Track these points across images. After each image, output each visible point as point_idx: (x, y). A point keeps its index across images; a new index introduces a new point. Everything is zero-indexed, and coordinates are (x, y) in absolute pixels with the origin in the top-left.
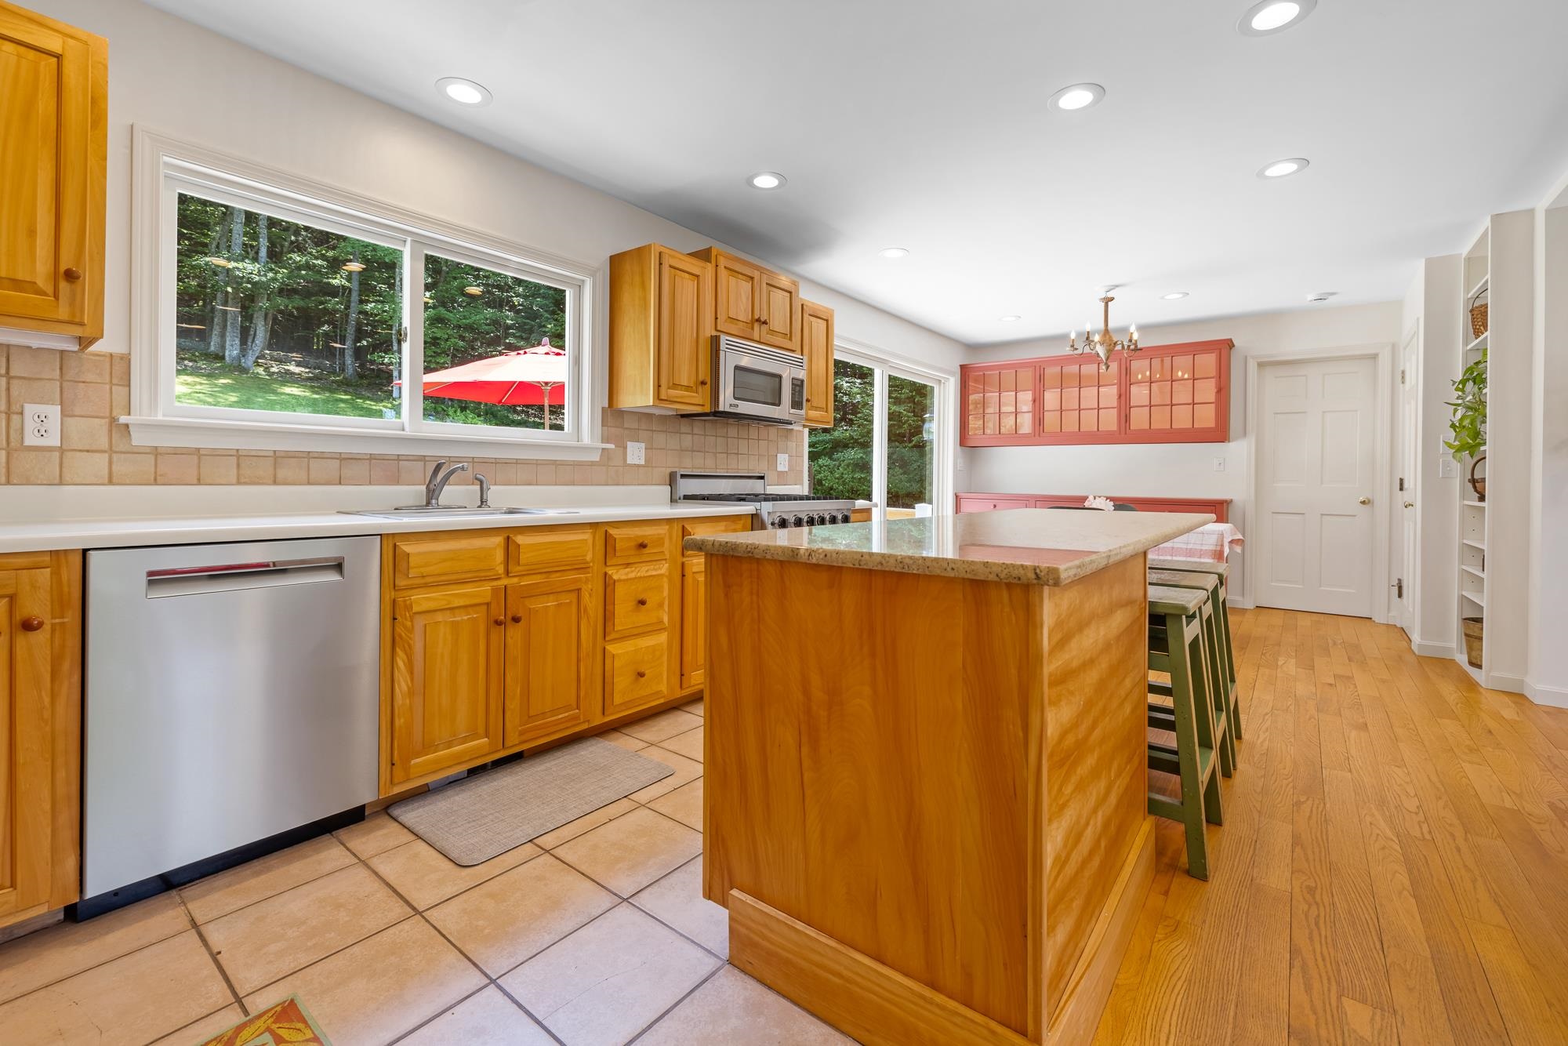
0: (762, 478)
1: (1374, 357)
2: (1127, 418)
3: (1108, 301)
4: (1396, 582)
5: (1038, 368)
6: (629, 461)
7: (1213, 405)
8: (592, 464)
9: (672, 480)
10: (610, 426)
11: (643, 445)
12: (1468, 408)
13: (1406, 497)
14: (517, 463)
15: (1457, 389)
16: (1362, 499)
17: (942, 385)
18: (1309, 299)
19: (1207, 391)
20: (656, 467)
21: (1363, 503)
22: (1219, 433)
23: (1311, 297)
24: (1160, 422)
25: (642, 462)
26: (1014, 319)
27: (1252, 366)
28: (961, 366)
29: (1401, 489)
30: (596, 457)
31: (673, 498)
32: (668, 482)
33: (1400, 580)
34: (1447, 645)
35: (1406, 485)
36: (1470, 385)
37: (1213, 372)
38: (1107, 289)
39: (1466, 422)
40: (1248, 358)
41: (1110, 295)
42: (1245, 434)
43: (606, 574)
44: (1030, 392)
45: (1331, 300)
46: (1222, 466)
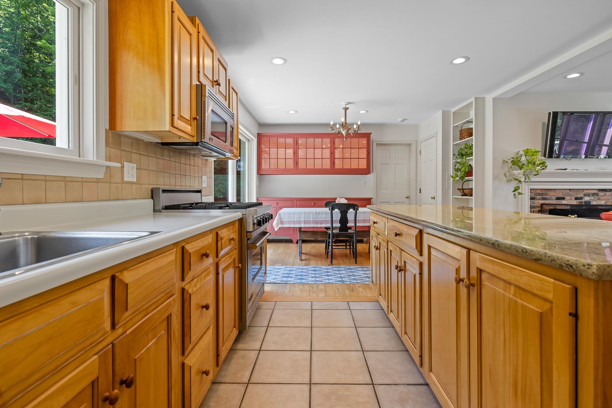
0: (199, 191)
1: (409, 145)
3: (346, 109)
5: (295, 138)
6: (126, 179)
8: (98, 181)
9: (153, 194)
10: (111, 147)
11: (135, 165)
14: (22, 179)
16: (406, 196)
17: (250, 142)
18: (399, 121)
19: (364, 153)
20: (142, 184)
22: (367, 171)
23: (400, 120)
25: (135, 180)
26: (294, 112)
27: (374, 145)
28: (258, 133)
29: (420, 192)
30: (101, 175)
31: (155, 208)
32: (150, 196)
37: (366, 146)
38: (346, 104)
40: (374, 142)
41: (347, 106)
43: (183, 290)
44: (292, 149)
45: (405, 122)
46: (365, 184)
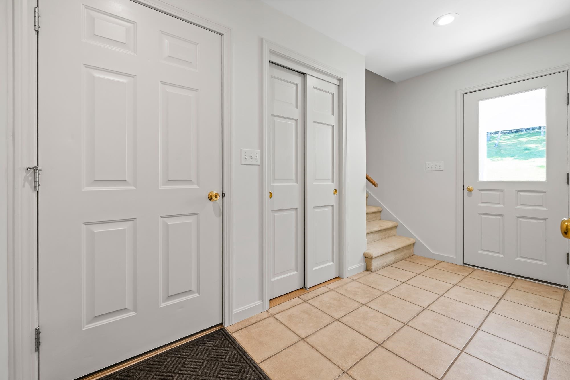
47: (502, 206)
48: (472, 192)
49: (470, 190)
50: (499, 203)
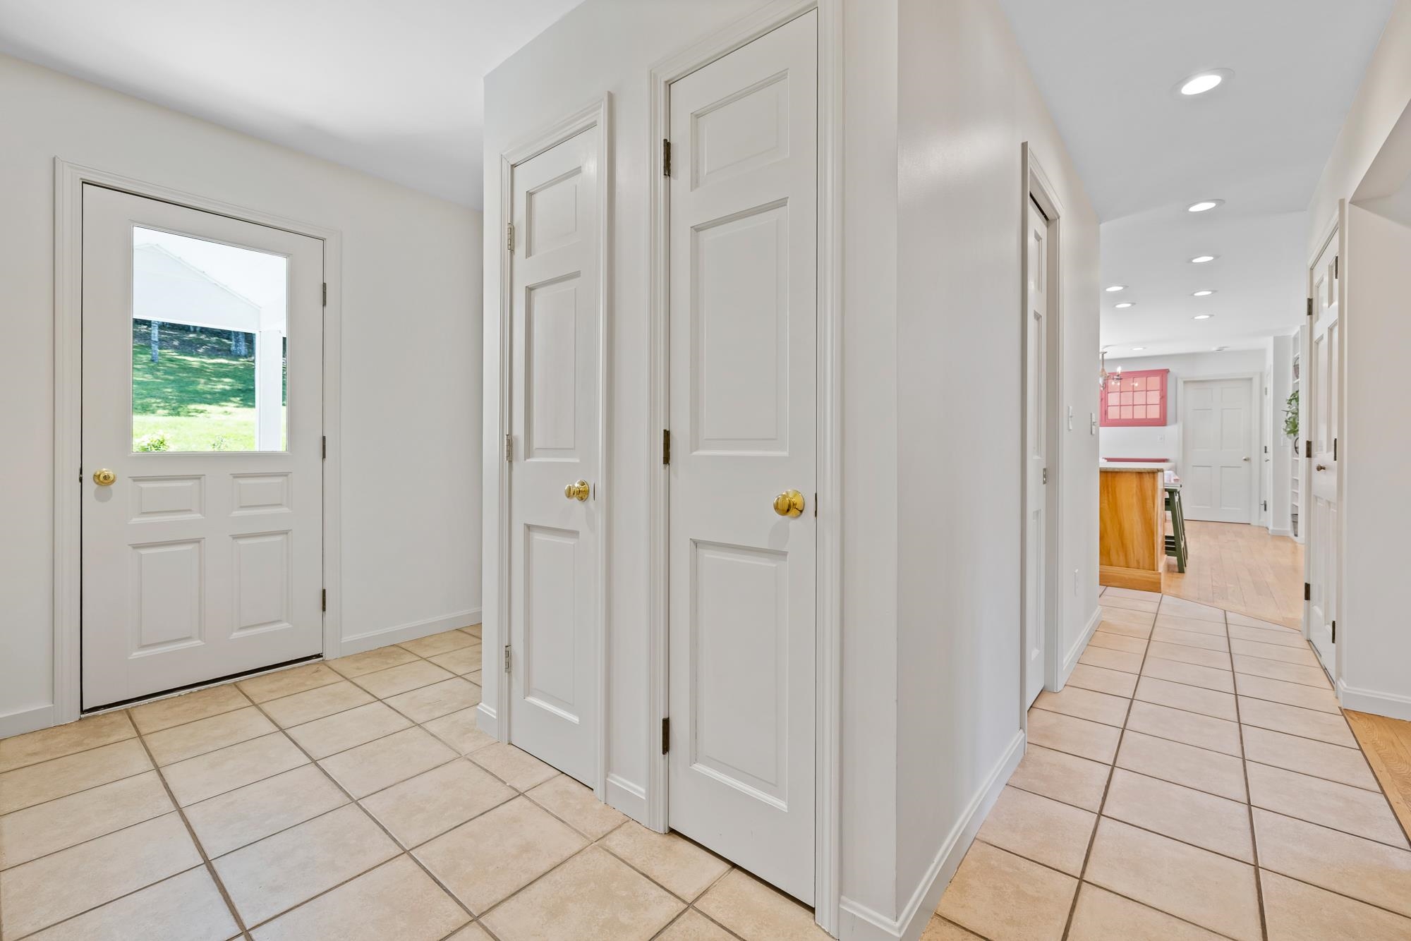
1: (1251, 379)
2: (1106, 413)
4: (1263, 503)
7: (1158, 406)
12: (1293, 413)
13: (1265, 456)
15: (1288, 403)
16: (1244, 458)
19: (1155, 397)
21: (1245, 460)
22: (1161, 421)
23: (1214, 348)
24: (1127, 414)
27: (1180, 384)
29: (1266, 452)
33: (1265, 502)
34: (1286, 529)
35: (1268, 450)
36: (1293, 402)
37: (1158, 387)
39: (1291, 420)
40: (1177, 379)
42: (1176, 421)
45: (1225, 349)
46: (1163, 439)
47: (199, 515)
48: (112, 486)
49: (104, 481)
50: (190, 510)
